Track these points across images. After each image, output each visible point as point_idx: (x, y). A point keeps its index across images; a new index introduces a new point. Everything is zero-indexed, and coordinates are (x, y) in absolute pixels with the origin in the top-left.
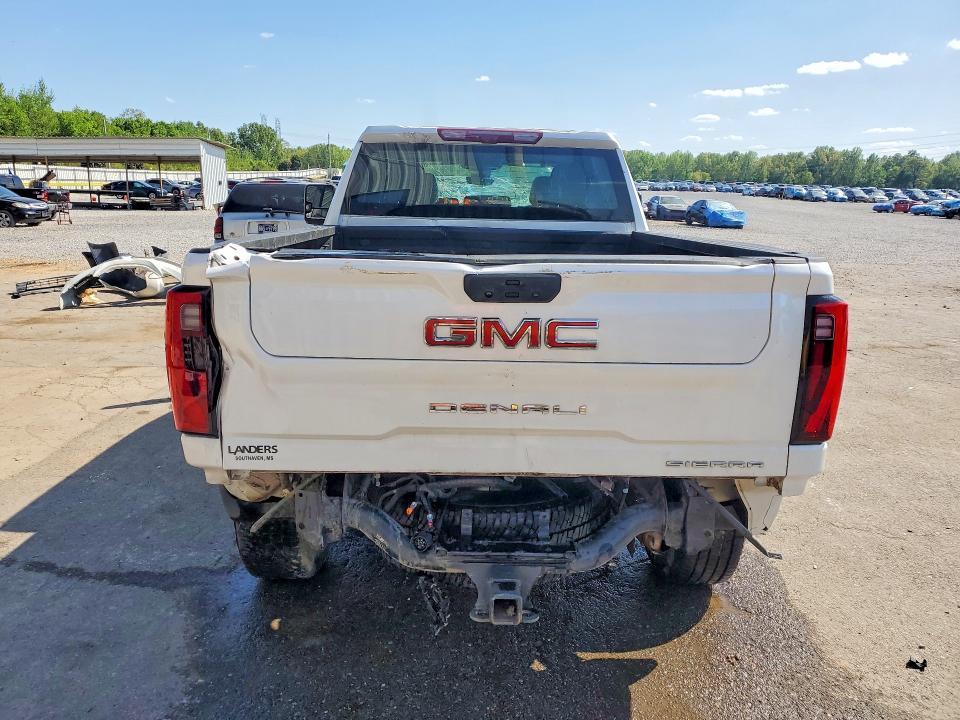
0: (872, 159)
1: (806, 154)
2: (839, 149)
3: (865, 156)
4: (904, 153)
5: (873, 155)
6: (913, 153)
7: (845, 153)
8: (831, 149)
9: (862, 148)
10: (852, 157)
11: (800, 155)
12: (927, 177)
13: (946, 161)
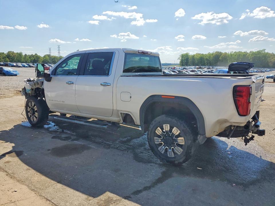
0: (26, 55)
1: (5, 53)
2: (15, 52)
3: (24, 54)
4: (34, 54)
5: (25, 54)
6: (36, 54)
7: (17, 53)
8: (13, 52)
9: (22, 52)
10: (20, 54)
11: (3, 53)
12: (41, 61)
13: (45, 56)
